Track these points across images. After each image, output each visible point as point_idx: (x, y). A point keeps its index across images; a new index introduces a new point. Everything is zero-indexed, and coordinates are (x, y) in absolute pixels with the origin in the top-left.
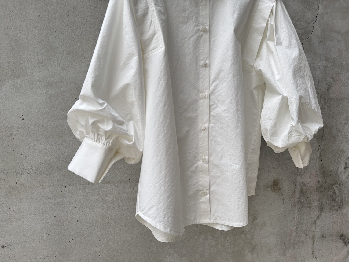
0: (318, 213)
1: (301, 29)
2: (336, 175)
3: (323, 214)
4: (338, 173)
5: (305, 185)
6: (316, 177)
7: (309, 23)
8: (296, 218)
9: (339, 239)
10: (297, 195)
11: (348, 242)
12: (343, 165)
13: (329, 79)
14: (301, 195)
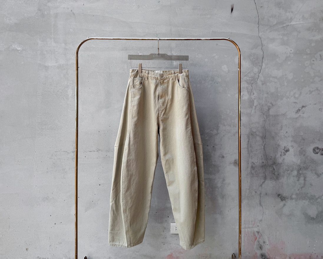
0: (263, 181)
1: (250, 77)
2: (275, 159)
3: (266, 182)
4: (276, 158)
5: (254, 164)
6: (261, 159)
7: (256, 74)
8: (249, 182)
9: (277, 196)
10: (249, 169)
11: (283, 199)
12: (279, 154)
13: (269, 104)
14: (252, 169)
